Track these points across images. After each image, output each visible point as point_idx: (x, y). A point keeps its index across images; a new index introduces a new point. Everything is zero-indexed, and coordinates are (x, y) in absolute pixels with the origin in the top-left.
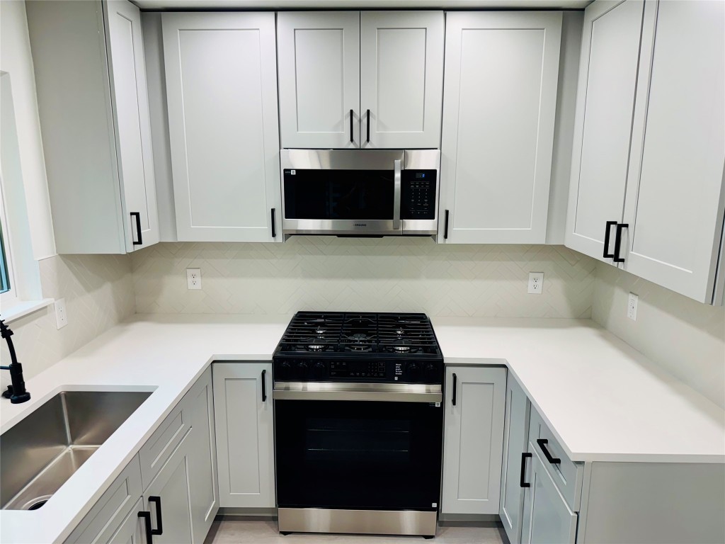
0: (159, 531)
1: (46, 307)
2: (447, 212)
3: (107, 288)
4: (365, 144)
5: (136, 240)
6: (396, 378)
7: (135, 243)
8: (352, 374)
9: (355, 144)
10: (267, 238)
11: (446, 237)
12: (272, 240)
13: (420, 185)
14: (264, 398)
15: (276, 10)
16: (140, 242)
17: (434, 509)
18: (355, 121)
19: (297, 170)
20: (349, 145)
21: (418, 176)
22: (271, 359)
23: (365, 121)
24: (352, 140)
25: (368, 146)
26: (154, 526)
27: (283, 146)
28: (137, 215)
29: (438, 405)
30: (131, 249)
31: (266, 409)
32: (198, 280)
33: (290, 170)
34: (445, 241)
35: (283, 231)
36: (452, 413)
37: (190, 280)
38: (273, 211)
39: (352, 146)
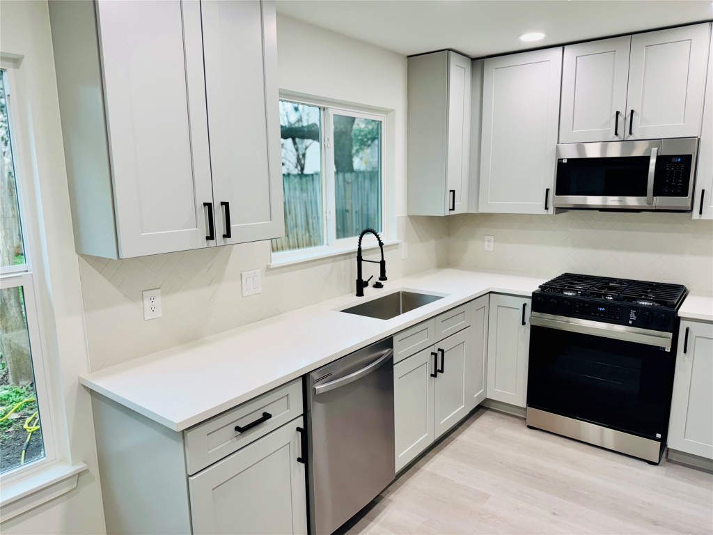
0: (442, 371)
1: (397, 244)
2: (703, 191)
3: (432, 243)
4: (628, 137)
5: (451, 208)
6: (630, 322)
7: (450, 210)
8: (593, 314)
9: (620, 137)
10: (542, 211)
11: (701, 213)
12: (545, 212)
13: (675, 168)
14: (524, 323)
15: (563, 45)
16: (453, 209)
17: (658, 440)
18: (620, 119)
19: (568, 160)
20: (614, 138)
21: (674, 160)
22: (531, 295)
23: (629, 119)
24: (616, 134)
25: (631, 138)
26: (439, 367)
27: (560, 142)
28: (454, 191)
29: (668, 349)
30: (448, 213)
31: (525, 331)
32: (492, 244)
33: (562, 159)
34: (700, 217)
35: (553, 205)
36: (684, 361)
37: (486, 243)
38: (547, 190)
39: (617, 139)
